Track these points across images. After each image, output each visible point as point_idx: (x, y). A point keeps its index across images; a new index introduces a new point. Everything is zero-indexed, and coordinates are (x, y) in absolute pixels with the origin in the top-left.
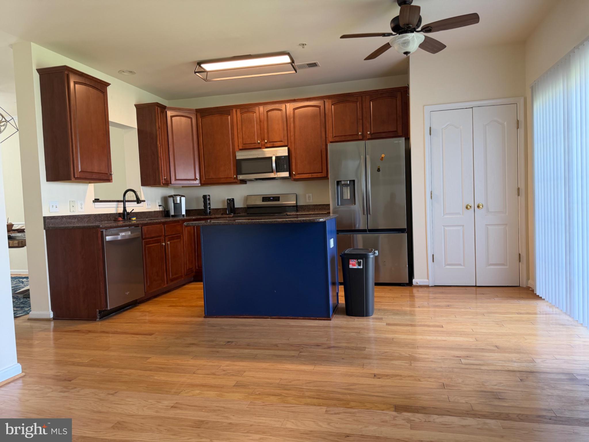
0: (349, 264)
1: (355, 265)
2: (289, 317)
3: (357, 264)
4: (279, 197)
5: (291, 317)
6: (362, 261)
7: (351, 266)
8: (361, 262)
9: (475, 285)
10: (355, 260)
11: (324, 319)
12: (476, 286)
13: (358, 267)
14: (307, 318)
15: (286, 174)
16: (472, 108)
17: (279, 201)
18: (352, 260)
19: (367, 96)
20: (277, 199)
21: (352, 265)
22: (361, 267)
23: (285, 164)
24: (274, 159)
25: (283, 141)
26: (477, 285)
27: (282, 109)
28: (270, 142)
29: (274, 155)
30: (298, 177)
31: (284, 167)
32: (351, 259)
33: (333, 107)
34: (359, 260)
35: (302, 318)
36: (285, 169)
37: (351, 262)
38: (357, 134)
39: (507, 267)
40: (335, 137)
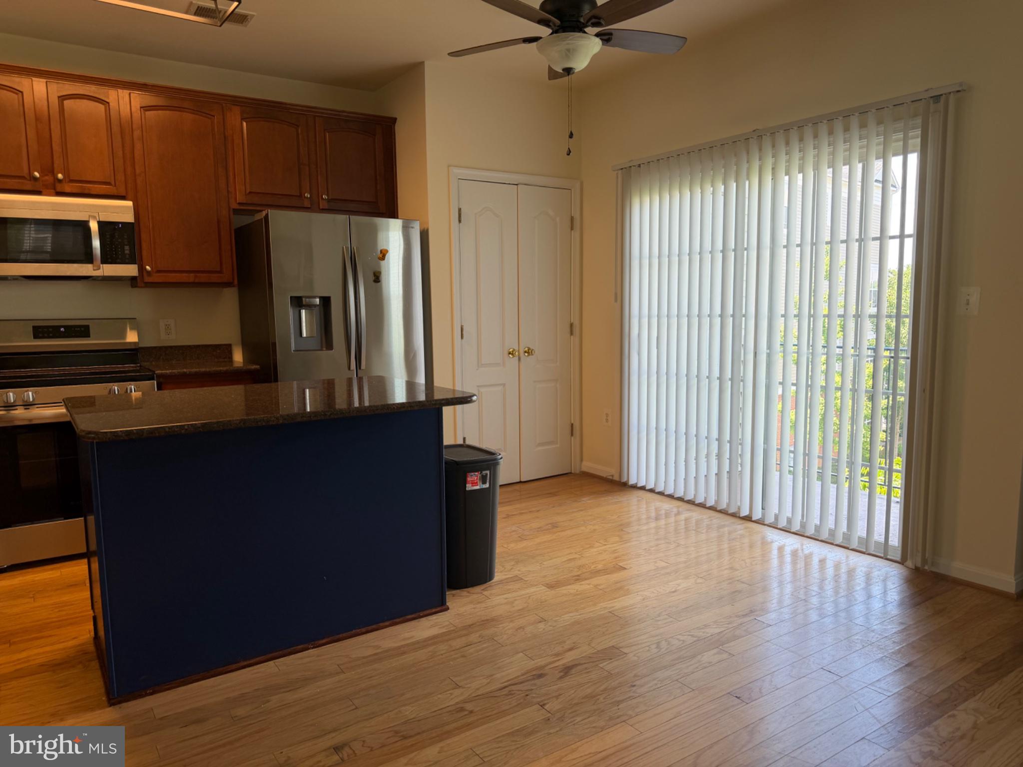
0: (465, 482)
1: (477, 482)
2: (358, 630)
3: (481, 481)
4: (87, 328)
5: (364, 630)
6: (488, 472)
7: (469, 487)
8: (487, 474)
9: (518, 481)
10: (476, 473)
11: (434, 610)
12: (521, 482)
13: (482, 485)
14: (398, 620)
15: (130, 270)
16: (517, 185)
17: (89, 337)
18: (472, 474)
19: (316, 118)
20: (82, 331)
21: (472, 483)
22: (487, 485)
23: (126, 245)
24: (94, 226)
25: (113, 183)
26: (522, 480)
27: (107, 101)
28: (72, 181)
29: (94, 218)
30: (156, 278)
31: (124, 250)
32: (469, 472)
33: (245, 124)
34: (484, 472)
35: (387, 623)
36: (127, 256)
37: (469, 479)
38: (301, 196)
39: (558, 446)
40: (250, 193)
